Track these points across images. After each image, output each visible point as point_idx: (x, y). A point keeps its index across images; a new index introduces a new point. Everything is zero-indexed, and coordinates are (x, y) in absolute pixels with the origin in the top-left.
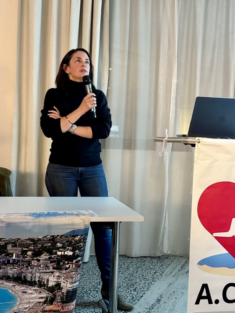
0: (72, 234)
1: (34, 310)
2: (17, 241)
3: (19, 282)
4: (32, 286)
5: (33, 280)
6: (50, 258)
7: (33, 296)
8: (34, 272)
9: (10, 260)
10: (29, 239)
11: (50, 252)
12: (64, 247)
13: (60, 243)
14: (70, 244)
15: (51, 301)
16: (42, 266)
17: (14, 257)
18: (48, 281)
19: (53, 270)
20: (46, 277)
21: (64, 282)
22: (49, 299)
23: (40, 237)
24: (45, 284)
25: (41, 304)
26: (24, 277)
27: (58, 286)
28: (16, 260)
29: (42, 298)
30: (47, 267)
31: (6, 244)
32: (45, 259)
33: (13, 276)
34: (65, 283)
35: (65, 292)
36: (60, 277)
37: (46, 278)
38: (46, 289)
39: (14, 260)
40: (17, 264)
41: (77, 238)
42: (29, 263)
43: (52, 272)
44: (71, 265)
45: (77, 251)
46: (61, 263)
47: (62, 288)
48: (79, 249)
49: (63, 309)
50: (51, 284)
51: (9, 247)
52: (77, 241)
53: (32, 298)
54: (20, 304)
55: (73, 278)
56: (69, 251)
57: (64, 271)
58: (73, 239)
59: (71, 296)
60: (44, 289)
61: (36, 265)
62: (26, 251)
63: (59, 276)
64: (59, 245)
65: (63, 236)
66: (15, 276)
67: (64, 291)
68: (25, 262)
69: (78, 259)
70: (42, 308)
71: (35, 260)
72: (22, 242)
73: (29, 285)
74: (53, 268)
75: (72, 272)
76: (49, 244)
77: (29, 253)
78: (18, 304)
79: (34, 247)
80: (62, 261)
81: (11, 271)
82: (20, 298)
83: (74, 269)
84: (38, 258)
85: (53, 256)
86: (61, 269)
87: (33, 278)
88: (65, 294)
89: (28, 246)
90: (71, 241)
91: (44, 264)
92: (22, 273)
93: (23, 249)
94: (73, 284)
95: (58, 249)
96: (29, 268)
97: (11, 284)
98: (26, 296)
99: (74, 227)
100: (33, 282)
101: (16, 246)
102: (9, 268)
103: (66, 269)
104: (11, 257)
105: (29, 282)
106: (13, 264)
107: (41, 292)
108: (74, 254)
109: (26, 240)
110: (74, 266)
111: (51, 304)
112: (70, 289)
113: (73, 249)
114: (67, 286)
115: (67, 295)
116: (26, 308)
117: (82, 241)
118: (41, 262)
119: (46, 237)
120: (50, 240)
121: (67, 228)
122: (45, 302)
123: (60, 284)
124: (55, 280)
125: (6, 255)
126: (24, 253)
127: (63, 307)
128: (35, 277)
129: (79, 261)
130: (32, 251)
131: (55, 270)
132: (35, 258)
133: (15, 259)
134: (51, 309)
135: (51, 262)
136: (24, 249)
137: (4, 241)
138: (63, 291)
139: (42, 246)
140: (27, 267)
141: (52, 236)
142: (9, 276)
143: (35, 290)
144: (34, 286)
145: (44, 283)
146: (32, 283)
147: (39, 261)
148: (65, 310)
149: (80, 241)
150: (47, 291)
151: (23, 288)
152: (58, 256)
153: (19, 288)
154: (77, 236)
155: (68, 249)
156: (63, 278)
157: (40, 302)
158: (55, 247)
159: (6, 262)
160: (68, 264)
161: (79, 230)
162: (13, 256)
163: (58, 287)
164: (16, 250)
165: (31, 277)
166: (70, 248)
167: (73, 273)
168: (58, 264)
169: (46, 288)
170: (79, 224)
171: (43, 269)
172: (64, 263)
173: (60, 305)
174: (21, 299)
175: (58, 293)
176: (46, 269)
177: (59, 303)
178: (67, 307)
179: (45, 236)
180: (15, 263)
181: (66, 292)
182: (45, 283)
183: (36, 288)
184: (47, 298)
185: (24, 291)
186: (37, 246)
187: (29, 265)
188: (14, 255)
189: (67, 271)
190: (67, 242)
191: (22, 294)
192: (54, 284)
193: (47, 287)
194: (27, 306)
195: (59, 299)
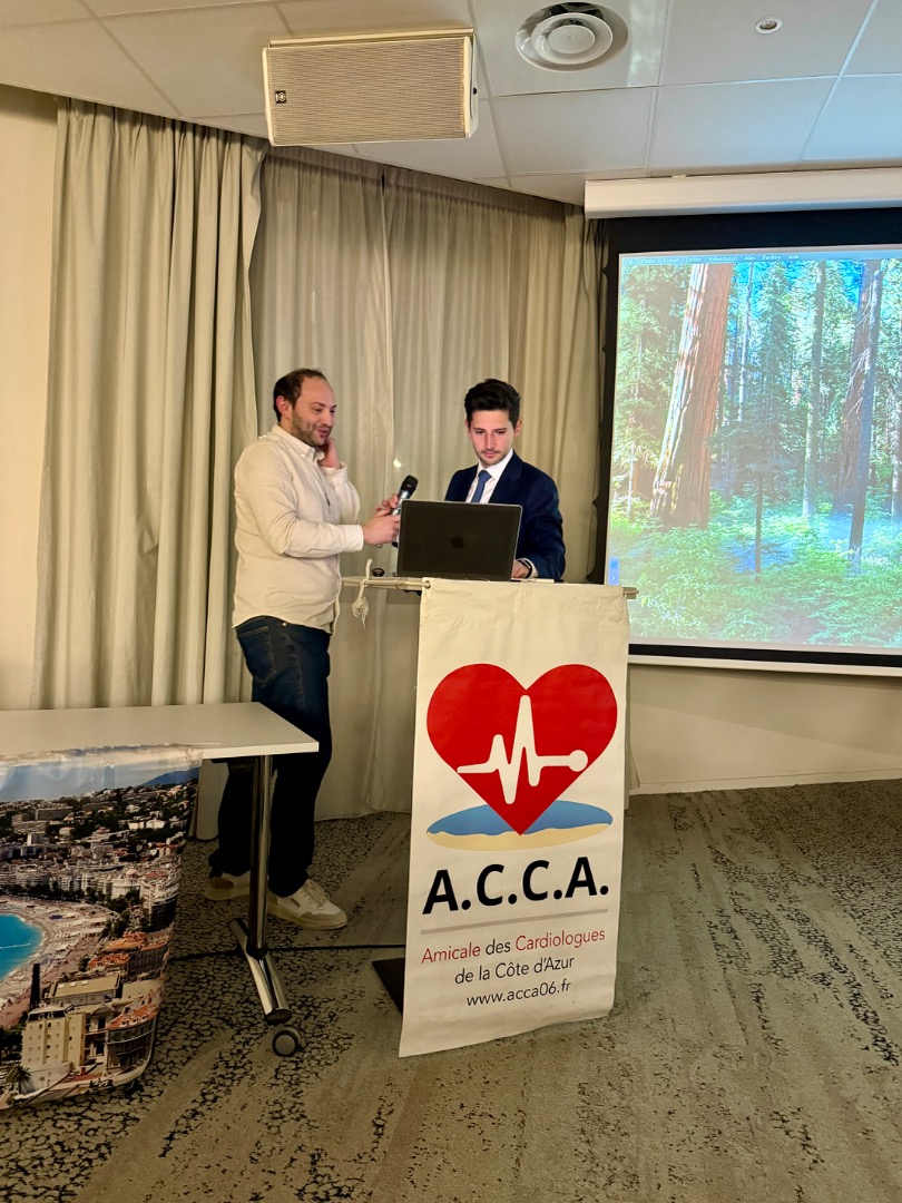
0: (162, 783)
1: (79, 953)
2: (36, 805)
3: (42, 898)
4: (74, 901)
5: (76, 888)
6: (113, 838)
7: (75, 923)
8: (76, 871)
9: (19, 851)
10: (63, 801)
11: (114, 827)
12: (143, 813)
13: (135, 804)
14: (157, 803)
15: (118, 930)
16: (95, 857)
17: (29, 843)
18: (109, 887)
19: (120, 864)
20: (103, 879)
21: (146, 888)
22: (113, 925)
23: (89, 795)
24: (103, 896)
25: (96, 938)
26: (55, 884)
27: (134, 896)
28: (34, 850)
29: (98, 924)
30: (107, 857)
31: (10, 815)
32: (102, 841)
33: (27, 886)
34: (148, 888)
35: (150, 908)
36: (138, 877)
37: (105, 882)
38: (106, 906)
39: (29, 850)
40: (36, 857)
41: (173, 791)
42: (65, 853)
43: (119, 868)
44: (162, 850)
45: (174, 819)
46: (139, 848)
47: (143, 900)
48: (179, 814)
49: (147, 945)
50: (116, 894)
51: (17, 821)
52: (172, 797)
53: (74, 928)
54: (46, 945)
55: (167, 876)
56: (155, 820)
57: (146, 864)
58: (165, 794)
59: (163, 915)
60: (103, 905)
61: (80, 855)
62: (57, 828)
63: (134, 875)
64: (132, 808)
65: (141, 787)
66: (33, 884)
67: (148, 905)
68: (55, 851)
69: (177, 836)
70: (98, 946)
71: (79, 844)
72: (46, 807)
73: (67, 900)
74: (122, 860)
75: (164, 864)
76: (111, 809)
77: (65, 831)
78: (42, 944)
79: (75, 815)
80: (141, 843)
81: (23, 874)
82: (47, 931)
83: (168, 857)
84: (86, 840)
85: (119, 834)
86: (138, 860)
87: (76, 884)
88: (150, 912)
89: (60, 816)
90: (160, 798)
91: (98, 852)
92: (50, 875)
93: (48, 823)
94: (168, 890)
95: (131, 816)
96: (66, 863)
97: (24, 904)
98: (60, 924)
99: (163, 767)
100: (74, 893)
101: (33, 818)
102: (18, 868)
103: (151, 858)
104: (22, 843)
105: (66, 894)
106: (27, 857)
107: (94, 913)
108: (167, 826)
109: (55, 802)
110: (168, 851)
111: (119, 935)
112: (162, 900)
113: (164, 814)
114: (155, 894)
115: (153, 915)
116: (62, 950)
117: (185, 796)
118: (93, 848)
119: (102, 792)
120: (111, 799)
121: (149, 772)
122: (105, 934)
123: (139, 891)
124: (127, 884)
125: (11, 841)
126: (52, 831)
127: (146, 940)
128: (80, 882)
129: (180, 839)
130: (70, 825)
131: (125, 864)
132: (79, 841)
133: (31, 847)
134: (120, 947)
135: (116, 847)
136: (51, 823)
137: (5, 808)
138: (145, 907)
139: (94, 812)
140: (60, 862)
141: (115, 791)
142: (19, 886)
143: (82, 909)
144: (79, 902)
145: (100, 892)
146: (73, 896)
147: (87, 845)
148: (151, 946)
149: (179, 797)
150: (110, 908)
151: (54, 909)
152: (132, 832)
153: (42, 910)
154: (173, 785)
155: (153, 816)
156: (144, 878)
157: (92, 935)
158: (123, 814)
159: (10, 855)
160: (154, 847)
161: (176, 773)
162: (25, 840)
163: (133, 898)
164: (32, 826)
165: (71, 882)
166: (157, 813)
167: (168, 866)
168: (132, 849)
169: (106, 903)
170: (176, 761)
171: (98, 864)
172: (146, 847)
173: (139, 937)
174: (48, 934)
175: (133, 910)
176: (104, 863)
177: (137, 933)
178: (155, 940)
179: (99, 791)
180: (32, 855)
181: (153, 907)
182: (104, 892)
183: (83, 905)
184: (109, 925)
185: (57, 914)
186: (81, 814)
187: (65, 858)
188: (29, 838)
189: (153, 863)
190: (150, 800)
191: (52, 921)
192: (124, 893)
193: (109, 900)
194: (64, 947)
195: (136, 924)
